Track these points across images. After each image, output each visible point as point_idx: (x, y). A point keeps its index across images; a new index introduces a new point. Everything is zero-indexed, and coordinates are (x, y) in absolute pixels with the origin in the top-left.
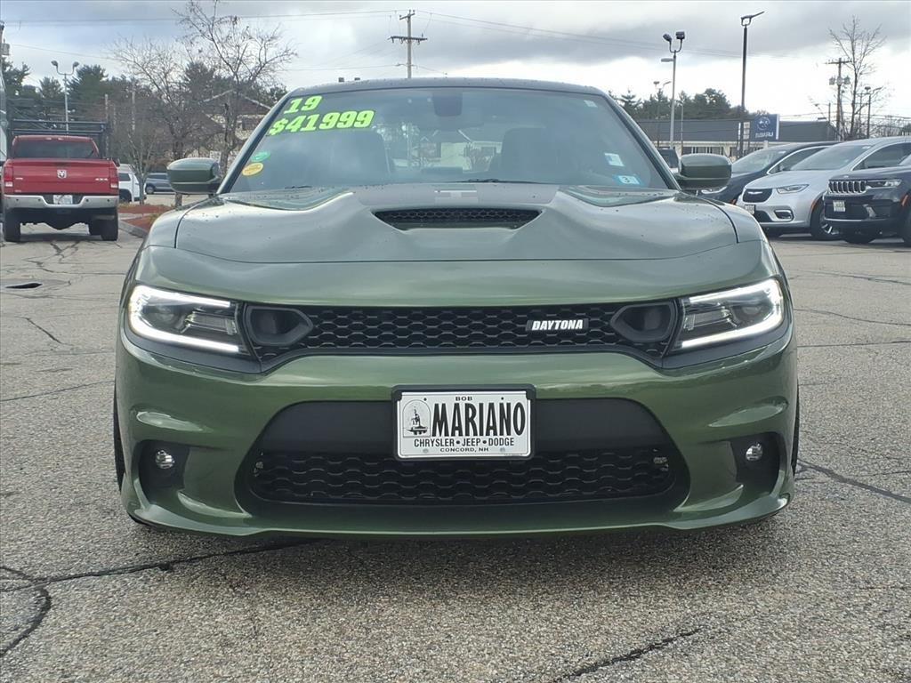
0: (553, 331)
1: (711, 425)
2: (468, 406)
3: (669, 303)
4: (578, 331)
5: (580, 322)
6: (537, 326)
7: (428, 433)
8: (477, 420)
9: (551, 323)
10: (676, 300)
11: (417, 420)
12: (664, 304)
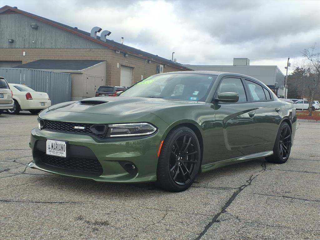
0: (78, 129)
1: (106, 156)
2: (57, 144)
3: (105, 126)
4: (83, 130)
5: (84, 127)
6: (76, 127)
7: (51, 149)
8: (58, 147)
9: (78, 127)
10: (107, 124)
11: (49, 146)
12: (104, 125)
